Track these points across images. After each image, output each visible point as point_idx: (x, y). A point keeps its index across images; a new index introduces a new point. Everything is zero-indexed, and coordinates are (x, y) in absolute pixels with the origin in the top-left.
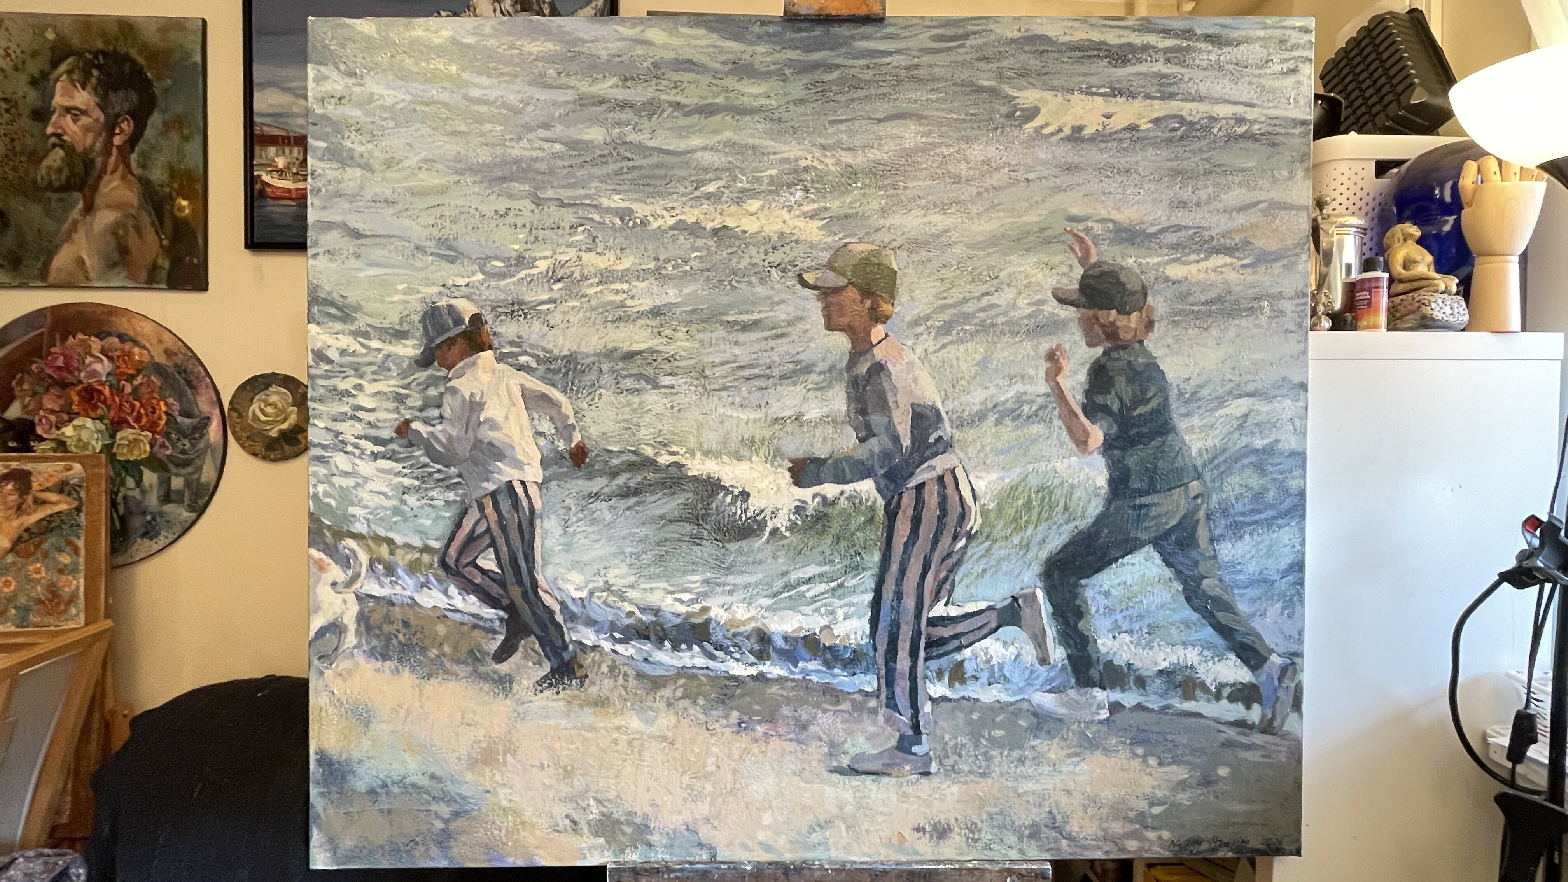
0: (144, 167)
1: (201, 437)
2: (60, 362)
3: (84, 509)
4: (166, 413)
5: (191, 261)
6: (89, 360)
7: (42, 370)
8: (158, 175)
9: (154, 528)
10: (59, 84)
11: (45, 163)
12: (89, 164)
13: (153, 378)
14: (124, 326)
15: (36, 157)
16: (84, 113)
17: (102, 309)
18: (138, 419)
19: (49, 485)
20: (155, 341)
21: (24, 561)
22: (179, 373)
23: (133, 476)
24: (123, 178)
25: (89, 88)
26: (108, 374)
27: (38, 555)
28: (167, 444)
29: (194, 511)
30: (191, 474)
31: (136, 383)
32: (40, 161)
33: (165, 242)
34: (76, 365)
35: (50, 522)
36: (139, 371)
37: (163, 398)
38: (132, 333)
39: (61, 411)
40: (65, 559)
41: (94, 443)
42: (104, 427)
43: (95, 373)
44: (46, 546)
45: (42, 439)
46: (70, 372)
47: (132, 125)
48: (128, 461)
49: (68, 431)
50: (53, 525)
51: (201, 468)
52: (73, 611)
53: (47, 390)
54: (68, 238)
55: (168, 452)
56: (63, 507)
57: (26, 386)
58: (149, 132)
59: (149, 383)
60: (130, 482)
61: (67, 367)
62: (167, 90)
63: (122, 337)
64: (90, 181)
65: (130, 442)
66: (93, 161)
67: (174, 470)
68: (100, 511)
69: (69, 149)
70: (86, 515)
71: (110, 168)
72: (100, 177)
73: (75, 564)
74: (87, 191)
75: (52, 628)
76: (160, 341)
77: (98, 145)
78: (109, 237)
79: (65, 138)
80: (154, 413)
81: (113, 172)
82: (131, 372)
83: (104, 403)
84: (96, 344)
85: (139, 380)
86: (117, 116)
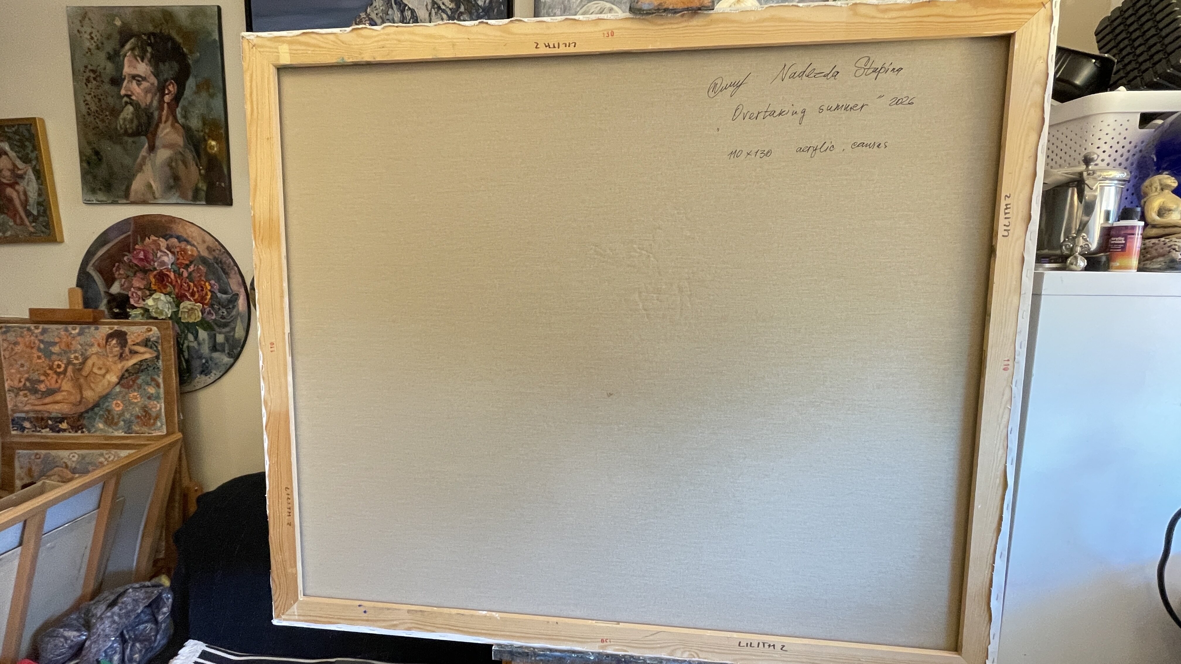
0: (185, 117)
1: (234, 307)
2: (141, 255)
3: (161, 358)
4: (210, 291)
5: (220, 185)
6: (159, 254)
7: (131, 261)
8: (195, 123)
9: (207, 368)
10: (126, 59)
11: (121, 116)
12: (150, 116)
13: (200, 266)
14: (179, 230)
15: (115, 112)
16: (144, 79)
17: (166, 219)
18: (193, 295)
19: (138, 341)
20: (200, 241)
21: (127, 390)
22: (217, 264)
23: (192, 333)
24: (173, 126)
25: (146, 60)
26: (172, 264)
27: (136, 387)
28: (212, 312)
29: (232, 357)
30: (228, 332)
31: (190, 270)
32: (119, 115)
33: (203, 172)
34: (151, 257)
35: (141, 365)
36: (191, 262)
37: (208, 280)
38: (185, 236)
39: (144, 288)
40: (152, 390)
41: (166, 310)
42: (172, 300)
43: (163, 263)
44: (139, 381)
45: (134, 307)
46: (147, 262)
47: (176, 87)
48: (188, 323)
49: (150, 302)
50: (142, 367)
51: (235, 328)
52: (159, 424)
53: (135, 274)
54: (140, 169)
55: (213, 317)
56: (147, 356)
57: (122, 272)
58: (188, 92)
59: (199, 269)
60: (191, 337)
61: (146, 259)
62: (197, 61)
63: (179, 238)
64: (151, 129)
65: (189, 310)
66: (152, 114)
67: (217, 329)
68: (171, 359)
69: (136, 106)
70: (163, 361)
71: (164, 118)
72: (157, 126)
73: (158, 394)
74: (149, 135)
75: (147, 435)
76: (204, 242)
77: (155, 103)
78: (167, 169)
79: (134, 98)
80: (202, 290)
81: (165, 122)
82: (187, 262)
83: (171, 283)
84: (163, 243)
85: (192, 268)
86: (166, 81)
